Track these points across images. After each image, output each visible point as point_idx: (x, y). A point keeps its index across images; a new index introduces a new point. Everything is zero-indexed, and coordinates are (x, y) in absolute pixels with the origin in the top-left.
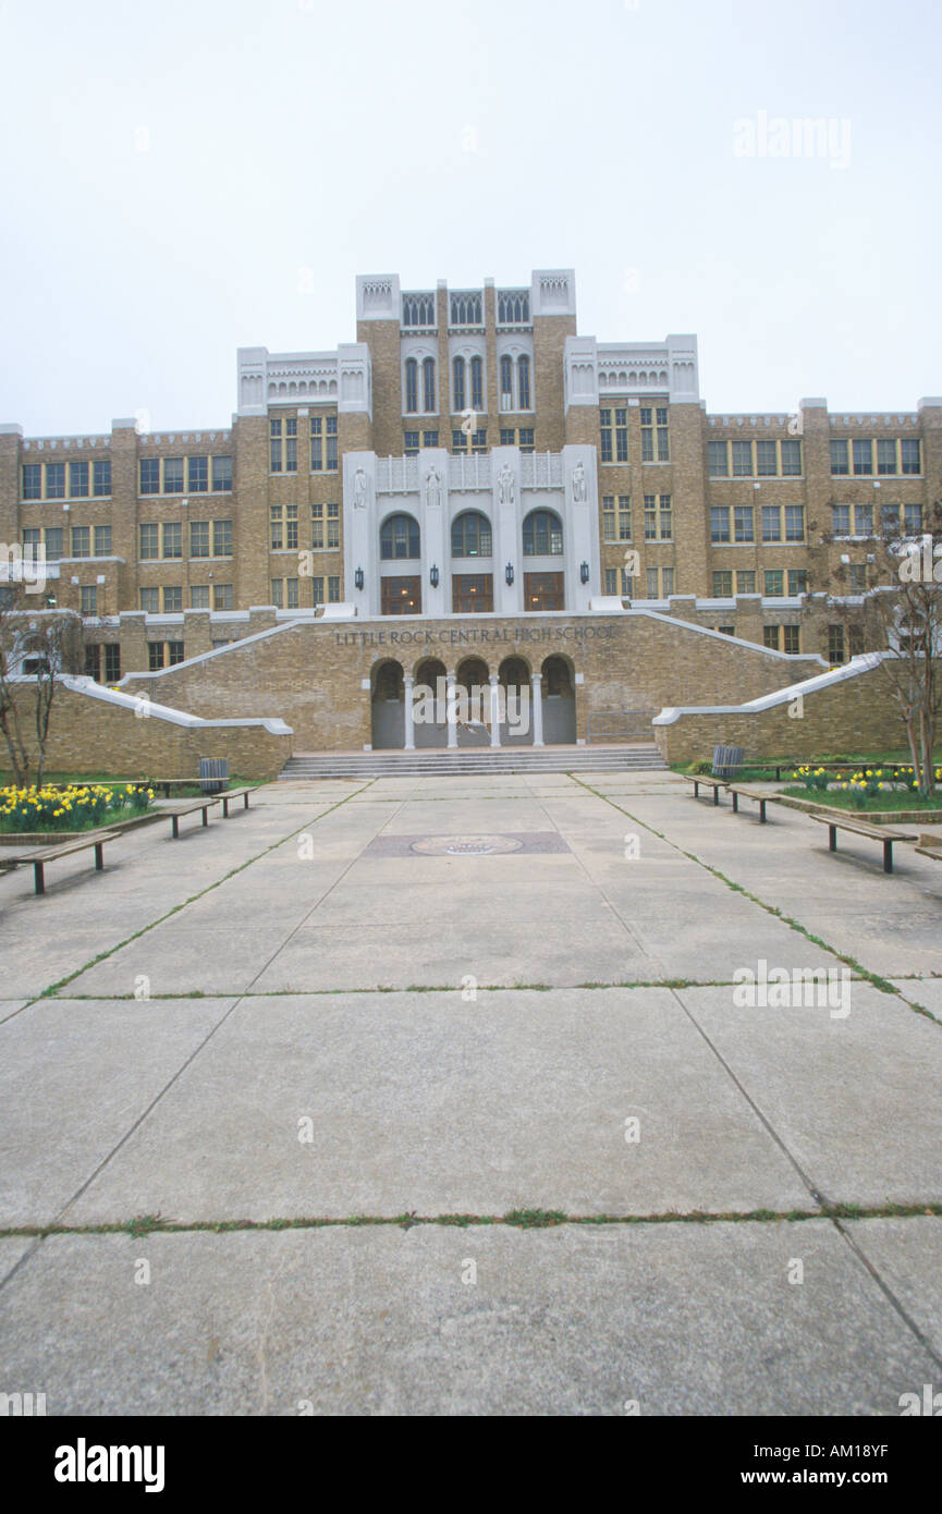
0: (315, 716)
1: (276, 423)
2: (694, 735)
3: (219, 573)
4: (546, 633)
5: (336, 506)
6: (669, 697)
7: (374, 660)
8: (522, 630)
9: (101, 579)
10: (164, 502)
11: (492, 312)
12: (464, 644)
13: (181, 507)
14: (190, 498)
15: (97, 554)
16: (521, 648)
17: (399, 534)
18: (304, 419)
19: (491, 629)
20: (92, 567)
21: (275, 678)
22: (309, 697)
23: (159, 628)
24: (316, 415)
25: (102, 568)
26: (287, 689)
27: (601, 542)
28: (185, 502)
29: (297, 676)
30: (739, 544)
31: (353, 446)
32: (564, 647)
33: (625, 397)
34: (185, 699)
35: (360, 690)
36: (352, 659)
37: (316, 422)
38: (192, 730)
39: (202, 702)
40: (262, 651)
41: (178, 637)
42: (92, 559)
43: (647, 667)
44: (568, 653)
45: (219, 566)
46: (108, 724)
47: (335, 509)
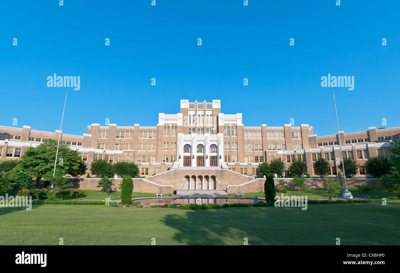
0: (176, 184)
1: (165, 127)
2: (231, 189)
3: (153, 153)
4: (211, 172)
5: (176, 142)
6: (230, 183)
7: (185, 175)
8: (208, 171)
9: (131, 154)
10: (143, 140)
11: (205, 107)
12: (199, 173)
13: (147, 141)
14: (148, 139)
15: (130, 149)
16: (207, 174)
17: (187, 148)
18: (171, 126)
19: (203, 171)
20: (129, 152)
21: (170, 178)
22: (175, 181)
23: (144, 165)
24: (173, 126)
25: (131, 152)
26: (172, 180)
27: (224, 150)
28: (147, 140)
29: (173, 178)
30: (250, 151)
31: (180, 132)
32: (214, 174)
33: (229, 124)
34: (156, 181)
35: (183, 180)
36: (182, 175)
37: (173, 127)
38: (161, 187)
39: (158, 181)
40: (168, 174)
41: (147, 167)
42: (129, 150)
43: (227, 178)
44: (215, 175)
45: (153, 152)
46: (149, 185)
47: (176, 143)
